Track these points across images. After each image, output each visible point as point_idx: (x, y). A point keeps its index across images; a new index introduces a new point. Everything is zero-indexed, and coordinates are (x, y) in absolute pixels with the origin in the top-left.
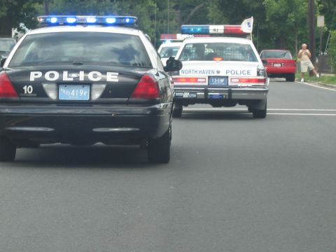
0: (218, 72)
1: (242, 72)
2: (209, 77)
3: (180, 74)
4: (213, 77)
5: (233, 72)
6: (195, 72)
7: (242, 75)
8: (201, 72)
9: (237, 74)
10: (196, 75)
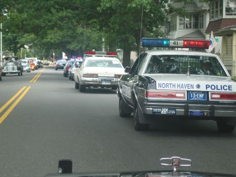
0: (198, 86)
1: (223, 87)
2: (188, 91)
3: (157, 88)
4: (192, 91)
5: (213, 87)
6: (173, 86)
7: (223, 90)
8: (179, 86)
9: (217, 89)
10: (174, 89)
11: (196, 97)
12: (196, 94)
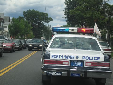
0: (77, 57)
1: (94, 58)
2: (71, 61)
3: (51, 58)
4: (74, 61)
5: (87, 58)
6: (61, 57)
7: (94, 60)
8: (65, 57)
9: (90, 59)
10: (62, 59)
11: (76, 64)
12: (76, 62)
